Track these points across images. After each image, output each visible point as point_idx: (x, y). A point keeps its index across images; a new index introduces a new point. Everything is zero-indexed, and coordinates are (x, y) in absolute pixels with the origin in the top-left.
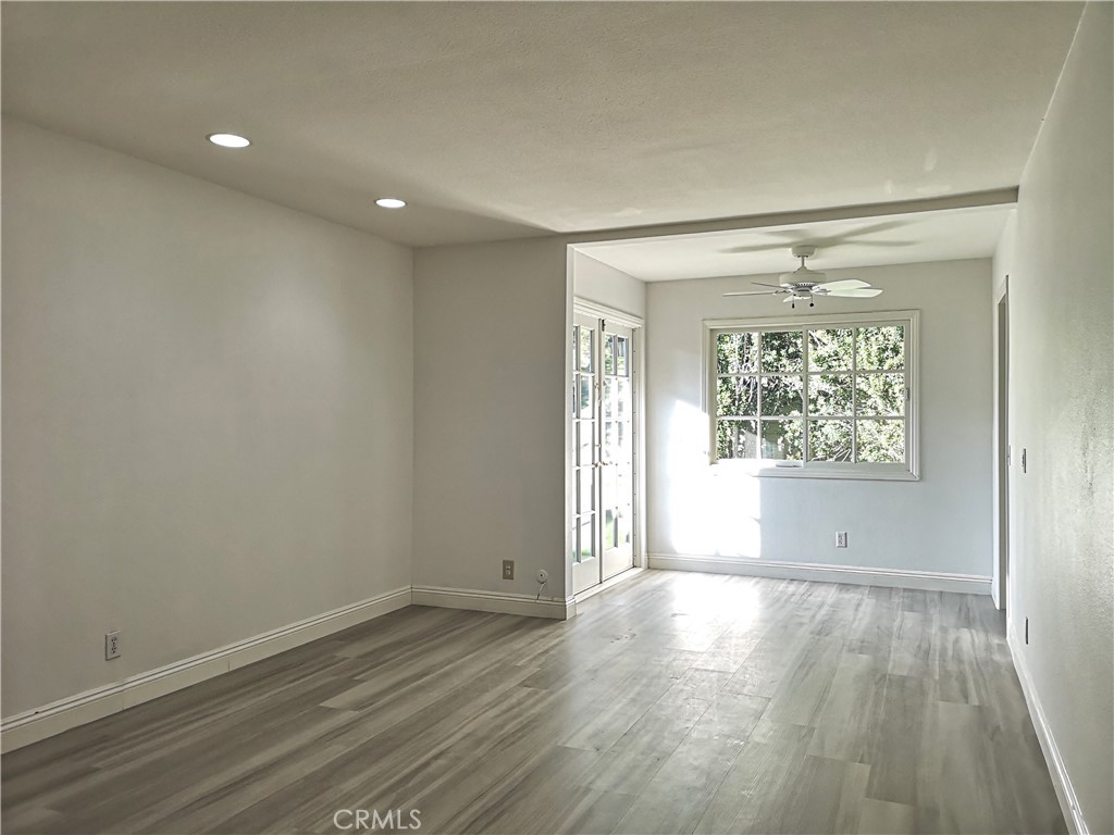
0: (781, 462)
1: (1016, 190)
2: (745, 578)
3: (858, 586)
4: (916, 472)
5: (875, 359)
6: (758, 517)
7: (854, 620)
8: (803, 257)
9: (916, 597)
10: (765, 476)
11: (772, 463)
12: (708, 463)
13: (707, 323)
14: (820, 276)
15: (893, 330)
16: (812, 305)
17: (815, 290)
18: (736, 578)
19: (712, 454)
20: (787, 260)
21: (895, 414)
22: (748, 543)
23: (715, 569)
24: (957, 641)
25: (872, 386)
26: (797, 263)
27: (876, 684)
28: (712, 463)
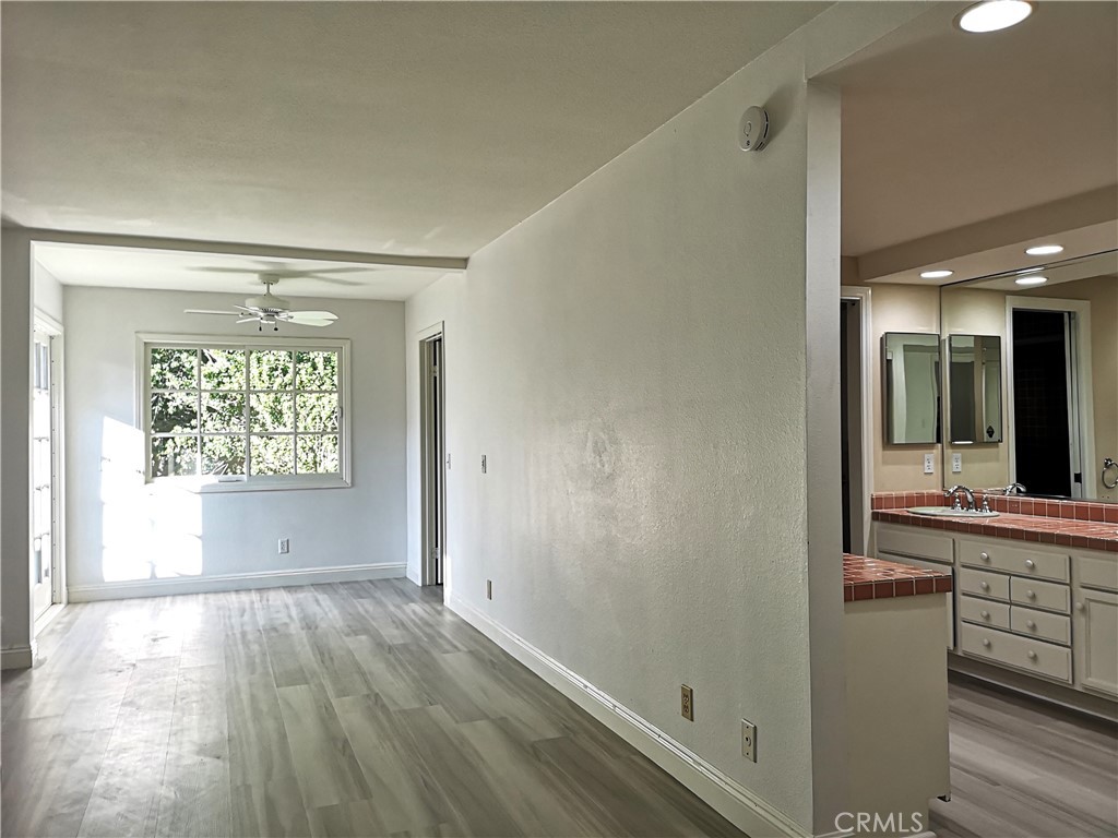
0: (222, 477)
1: (466, 260)
2: (190, 597)
3: (301, 587)
4: (349, 481)
5: (265, 378)
6: (200, 533)
7: (326, 614)
8: (269, 284)
9: (354, 587)
10: (206, 492)
11: (212, 479)
12: (143, 481)
13: (141, 336)
14: (286, 303)
15: (283, 353)
16: (276, 329)
17: (283, 316)
18: (179, 599)
19: (146, 473)
20: (250, 284)
21: (281, 429)
22: (189, 561)
23: (153, 592)
24: (414, 612)
25: (261, 404)
26: (263, 289)
27: (390, 653)
28: (146, 483)
